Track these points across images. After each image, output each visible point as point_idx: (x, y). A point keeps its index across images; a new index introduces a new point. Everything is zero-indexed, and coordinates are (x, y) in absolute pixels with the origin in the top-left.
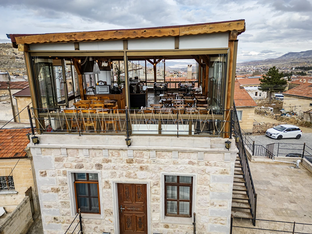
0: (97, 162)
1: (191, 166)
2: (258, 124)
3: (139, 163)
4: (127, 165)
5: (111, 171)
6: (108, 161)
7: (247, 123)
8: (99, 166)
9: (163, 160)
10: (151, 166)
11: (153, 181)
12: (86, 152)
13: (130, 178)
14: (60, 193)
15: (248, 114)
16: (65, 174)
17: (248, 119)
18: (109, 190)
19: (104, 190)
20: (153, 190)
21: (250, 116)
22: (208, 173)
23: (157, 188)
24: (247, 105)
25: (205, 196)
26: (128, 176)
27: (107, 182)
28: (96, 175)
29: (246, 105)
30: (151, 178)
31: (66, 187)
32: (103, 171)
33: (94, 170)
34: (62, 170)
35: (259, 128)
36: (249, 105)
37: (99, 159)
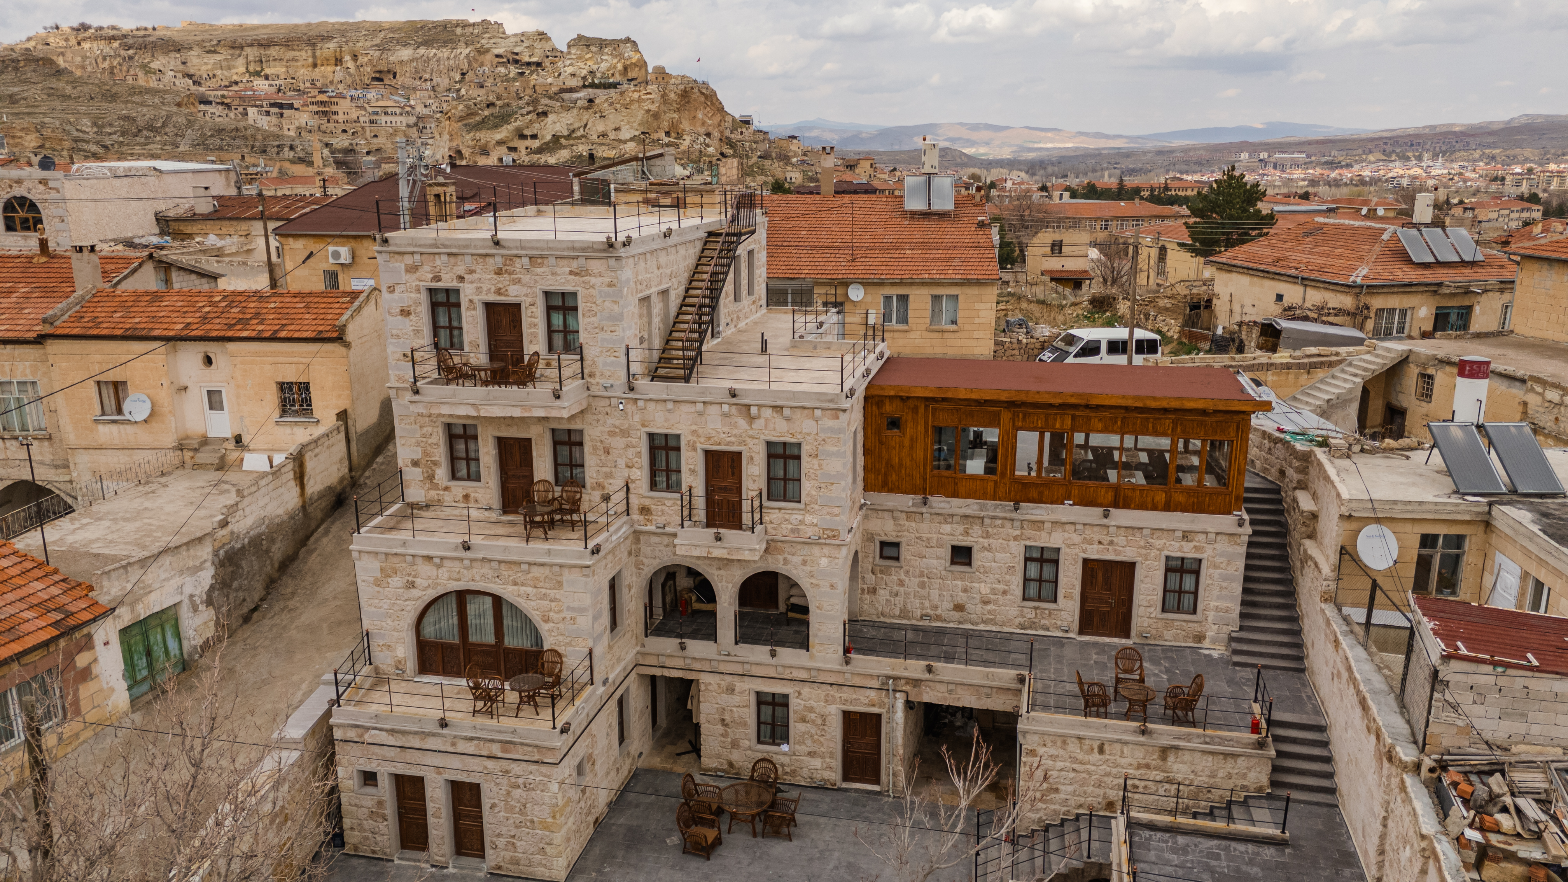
0: (459, 273)
1: (573, 277)
2: (1015, 341)
3: (510, 274)
4: (495, 277)
5: (475, 285)
6: (472, 272)
7: (976, 335)
8: (461, 279)
9: (539, 270)
10: (526, 278)
11: (529, 300)
12: (445, 258)
13: (500, 294)
14: (411, 317)
15: (977, 306)
16: (418, 290)
17: (977, 321)
18: (474, 312)
19: (468, 313)
20: (529, 311)
21: (983, 314)
22: (593, 287)
23: (533, 309)
24: (969, 277)
25: (592, 319)
26: (499, 292)
27: (471, 301)
28: (457, 291)
29: (964, 277)
30: (526, 295)
31: (419, 309)
32: (467, 285)
33: (454, 284)
34: (414, 284)
35: (1016, 352)
36: (975, 277)
37: (460, 270)
